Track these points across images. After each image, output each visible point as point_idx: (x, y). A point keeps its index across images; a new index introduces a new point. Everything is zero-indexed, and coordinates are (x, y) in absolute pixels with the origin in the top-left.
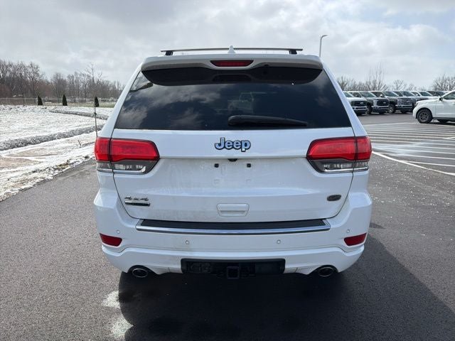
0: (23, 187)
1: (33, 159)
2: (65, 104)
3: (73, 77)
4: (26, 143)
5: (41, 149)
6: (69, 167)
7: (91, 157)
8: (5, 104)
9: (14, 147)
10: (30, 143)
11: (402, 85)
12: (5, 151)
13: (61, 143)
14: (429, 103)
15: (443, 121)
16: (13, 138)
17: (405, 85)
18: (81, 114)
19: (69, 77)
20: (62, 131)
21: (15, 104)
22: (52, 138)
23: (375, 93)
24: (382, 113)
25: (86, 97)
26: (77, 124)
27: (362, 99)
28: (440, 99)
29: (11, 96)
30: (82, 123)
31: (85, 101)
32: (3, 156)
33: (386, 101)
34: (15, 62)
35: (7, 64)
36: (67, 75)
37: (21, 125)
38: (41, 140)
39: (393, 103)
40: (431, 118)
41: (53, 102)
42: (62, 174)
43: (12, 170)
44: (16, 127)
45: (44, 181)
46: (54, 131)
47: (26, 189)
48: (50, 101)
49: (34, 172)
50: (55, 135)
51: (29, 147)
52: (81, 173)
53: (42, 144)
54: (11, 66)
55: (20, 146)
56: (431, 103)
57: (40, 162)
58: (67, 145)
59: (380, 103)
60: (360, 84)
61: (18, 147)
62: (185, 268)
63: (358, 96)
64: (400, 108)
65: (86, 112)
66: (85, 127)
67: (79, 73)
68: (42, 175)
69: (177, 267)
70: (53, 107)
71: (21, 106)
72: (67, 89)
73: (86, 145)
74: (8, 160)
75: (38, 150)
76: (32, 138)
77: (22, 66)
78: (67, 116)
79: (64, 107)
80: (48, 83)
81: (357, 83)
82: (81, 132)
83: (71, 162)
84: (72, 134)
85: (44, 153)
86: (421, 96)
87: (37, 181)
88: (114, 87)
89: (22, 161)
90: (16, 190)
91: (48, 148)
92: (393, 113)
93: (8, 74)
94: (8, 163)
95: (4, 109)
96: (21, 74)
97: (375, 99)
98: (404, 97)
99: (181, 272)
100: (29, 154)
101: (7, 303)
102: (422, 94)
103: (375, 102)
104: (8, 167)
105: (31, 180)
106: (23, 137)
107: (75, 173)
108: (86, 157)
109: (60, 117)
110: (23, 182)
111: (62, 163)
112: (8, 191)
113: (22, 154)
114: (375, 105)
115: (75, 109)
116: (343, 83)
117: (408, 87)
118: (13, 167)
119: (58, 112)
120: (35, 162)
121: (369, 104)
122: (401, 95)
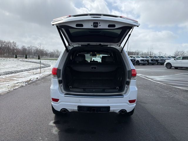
0: (15, 88)
1: (15, 79)
2: (26, 58)
3: (29, 47)
4: (12, 73)
5: (18, 75)
6: (31, 82)
7: (39, 78)
8: (2, 57)
9: (7, 74)
10: (13, 73)
11: (162, 54)
12: (4, 76)
13: (25, 73)
14: (170, 61)
15: (176, 68)
16: (6, 71)
17: (163, 54)
18: (33, 62)
19: (28, 47)
20: (26, 69)
21: (6, 58)
22: (22, 71)
23: (150, 57)
24: (153, 64)
25: (34, 55)
26: (31, 66)
27: (145, 59)
28: (174, 59)
29: (4, 54)
30: (34, 66)
31: (34, 57)
32: (3, 77)
33: (154, 60)
34: (7, 41)
35: (3, 42)
36: (27, 47)
37: (9, 66)
38: (18, 72)
39: (157, 61)
40: (171, 67)
41: (21, 57)
42: (29, 84)
43: (8, 83)
44: (7, 66)
45: (22, 86)
46: (22, 68)
47: (16, 89)
48: (20, 57)
49: (17, 83)
50: (23, 70)
51: (13, 75)
52: (36, 84)
53: (18, 73)
54: (5, 42)
55: (10, 74)
56: (171, 61)
57: (18, 80)
58: (28, 74)
59: (152, 60)
60: (145, 53)
61: (9, 74)
62: (79, 109)
63: (143, 57)
64: (160, 63)
65: (35, 61)
66: (35, 67)
67: (32, 46)
68: (21, 84)
69: (76, 109)
70: (21, 59)
71: (8, 58)
72: (27, 52)
73: (36, 74)
74: (6, 79)
75: (16, 75)
76: (14, 71)
77: (9, 43)
78: (27, 63)
79: (26, 59)
80: (19, 49)
81: (144, 52)
82: (33, 69)
83: (31, 80)
84: (30, 69)
85: (19, 76)
86: (168, 58)
87: (20, 86)
88: (46, 52)
89: (11, 79)
90: (12, 89)
91: (21, 75)
92: (157, 64)
93: (3, 46)
94: (5, 80)
95: (1, 59)
96: (9, 46)
97: (150, 59)
98: (162, 58)
99: (77, 111)
100: (13, 77)
101: (16, 124)
102: (169, 57)
103: (150, 60)
104: (6, 82)
105: (17, 86)
106: (10, 71)
107: (34, 84)
108: (37, 78)
109: (24, 63)
110: (14, 86)
111: (28, 80)
112: (9, 89)
113: (11, 77)
114: (150, 61)
115: (30, 60)
116: (138, 52)
117: (164, 54)
118: (8, 82)
119: (23, 61)
120: (16, 80)
121: (148, 61)
122: (160, 58)
